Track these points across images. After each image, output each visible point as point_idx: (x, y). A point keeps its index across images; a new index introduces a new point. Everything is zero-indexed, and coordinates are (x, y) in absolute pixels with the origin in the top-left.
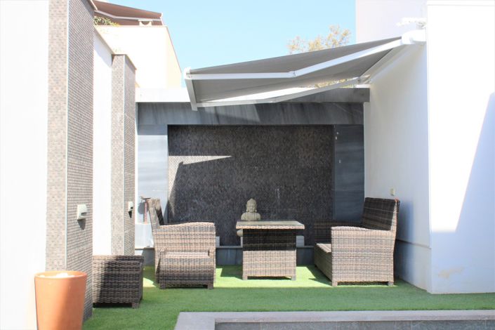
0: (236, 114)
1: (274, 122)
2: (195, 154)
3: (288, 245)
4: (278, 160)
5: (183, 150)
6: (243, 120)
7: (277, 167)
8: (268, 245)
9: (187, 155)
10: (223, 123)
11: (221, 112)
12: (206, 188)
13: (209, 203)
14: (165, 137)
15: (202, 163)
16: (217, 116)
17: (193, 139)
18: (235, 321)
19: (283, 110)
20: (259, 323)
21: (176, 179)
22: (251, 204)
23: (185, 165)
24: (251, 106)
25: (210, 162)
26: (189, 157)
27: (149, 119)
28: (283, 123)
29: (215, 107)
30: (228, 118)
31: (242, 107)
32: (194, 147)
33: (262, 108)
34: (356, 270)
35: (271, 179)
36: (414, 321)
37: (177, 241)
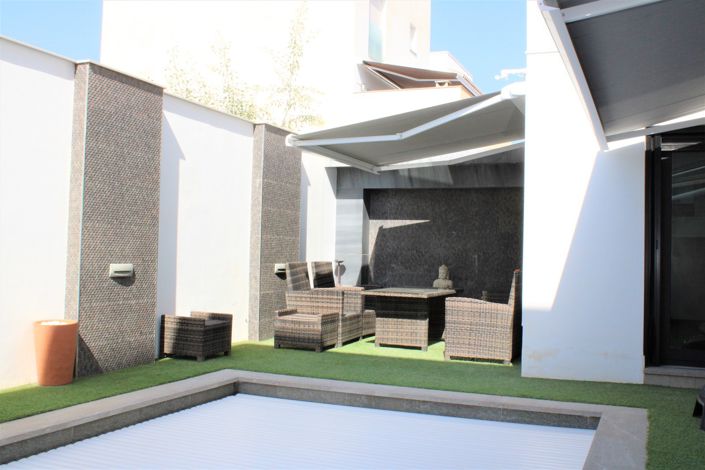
0: (428, 176)
1: (467, 185)
2: (395, 218)
3: (419, 314)
4: (477, 224)
5: (383, 214)
6: (436, 183)
7: (476, 232)
8: (399, 312)
9: (387, 218)
10: (417, 186)
11: (415, 175)
12: (404, 252)
13: (406, 268)
14: (361, 201)
15: (401, 227)
16: (411, 179)
17: (391, 203)
18: (254, 381)
19: (477, 172)
20: (275, 386)
21: (376, 243)
22: (442, 270)
23: (385, 229)
24: (444, 166)
25: (409, 226)
26: (389, 221)
27: (347, 184)
28: (477, 186)
29: (409, 170)
30: (422, 181)
31: (435, 168)
32: (393, 211)
33: (456, 169)
34: (469, 344)
35: (469, 245)
36: (424, 402)
37: (309, 304)
